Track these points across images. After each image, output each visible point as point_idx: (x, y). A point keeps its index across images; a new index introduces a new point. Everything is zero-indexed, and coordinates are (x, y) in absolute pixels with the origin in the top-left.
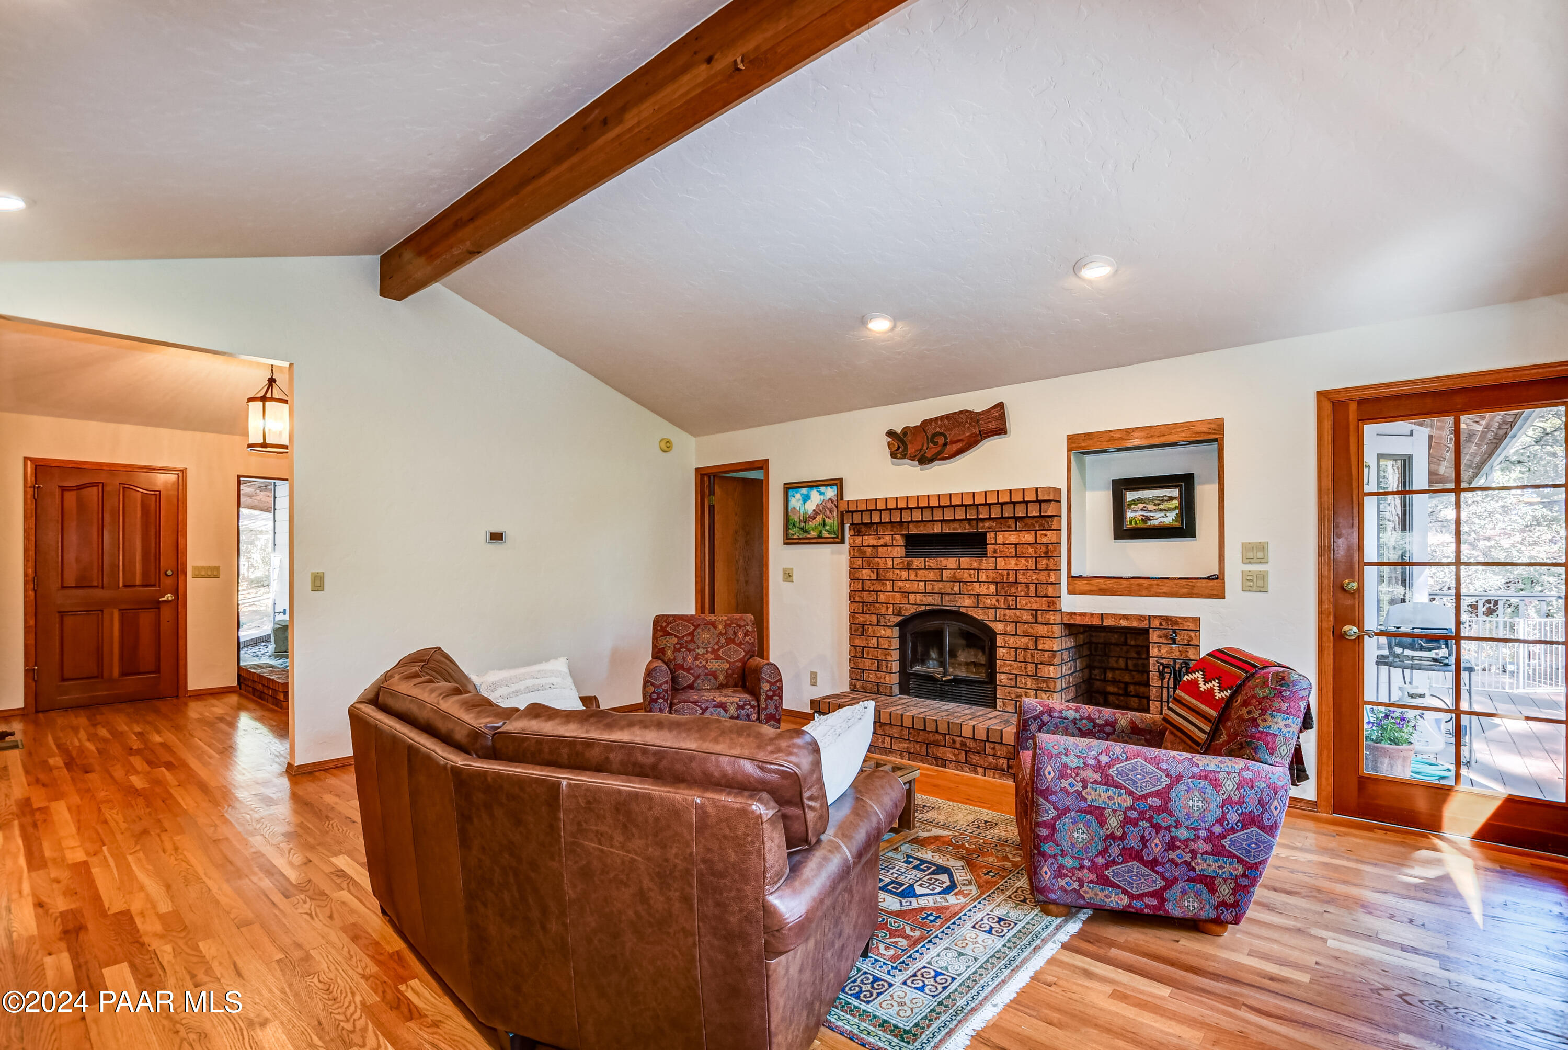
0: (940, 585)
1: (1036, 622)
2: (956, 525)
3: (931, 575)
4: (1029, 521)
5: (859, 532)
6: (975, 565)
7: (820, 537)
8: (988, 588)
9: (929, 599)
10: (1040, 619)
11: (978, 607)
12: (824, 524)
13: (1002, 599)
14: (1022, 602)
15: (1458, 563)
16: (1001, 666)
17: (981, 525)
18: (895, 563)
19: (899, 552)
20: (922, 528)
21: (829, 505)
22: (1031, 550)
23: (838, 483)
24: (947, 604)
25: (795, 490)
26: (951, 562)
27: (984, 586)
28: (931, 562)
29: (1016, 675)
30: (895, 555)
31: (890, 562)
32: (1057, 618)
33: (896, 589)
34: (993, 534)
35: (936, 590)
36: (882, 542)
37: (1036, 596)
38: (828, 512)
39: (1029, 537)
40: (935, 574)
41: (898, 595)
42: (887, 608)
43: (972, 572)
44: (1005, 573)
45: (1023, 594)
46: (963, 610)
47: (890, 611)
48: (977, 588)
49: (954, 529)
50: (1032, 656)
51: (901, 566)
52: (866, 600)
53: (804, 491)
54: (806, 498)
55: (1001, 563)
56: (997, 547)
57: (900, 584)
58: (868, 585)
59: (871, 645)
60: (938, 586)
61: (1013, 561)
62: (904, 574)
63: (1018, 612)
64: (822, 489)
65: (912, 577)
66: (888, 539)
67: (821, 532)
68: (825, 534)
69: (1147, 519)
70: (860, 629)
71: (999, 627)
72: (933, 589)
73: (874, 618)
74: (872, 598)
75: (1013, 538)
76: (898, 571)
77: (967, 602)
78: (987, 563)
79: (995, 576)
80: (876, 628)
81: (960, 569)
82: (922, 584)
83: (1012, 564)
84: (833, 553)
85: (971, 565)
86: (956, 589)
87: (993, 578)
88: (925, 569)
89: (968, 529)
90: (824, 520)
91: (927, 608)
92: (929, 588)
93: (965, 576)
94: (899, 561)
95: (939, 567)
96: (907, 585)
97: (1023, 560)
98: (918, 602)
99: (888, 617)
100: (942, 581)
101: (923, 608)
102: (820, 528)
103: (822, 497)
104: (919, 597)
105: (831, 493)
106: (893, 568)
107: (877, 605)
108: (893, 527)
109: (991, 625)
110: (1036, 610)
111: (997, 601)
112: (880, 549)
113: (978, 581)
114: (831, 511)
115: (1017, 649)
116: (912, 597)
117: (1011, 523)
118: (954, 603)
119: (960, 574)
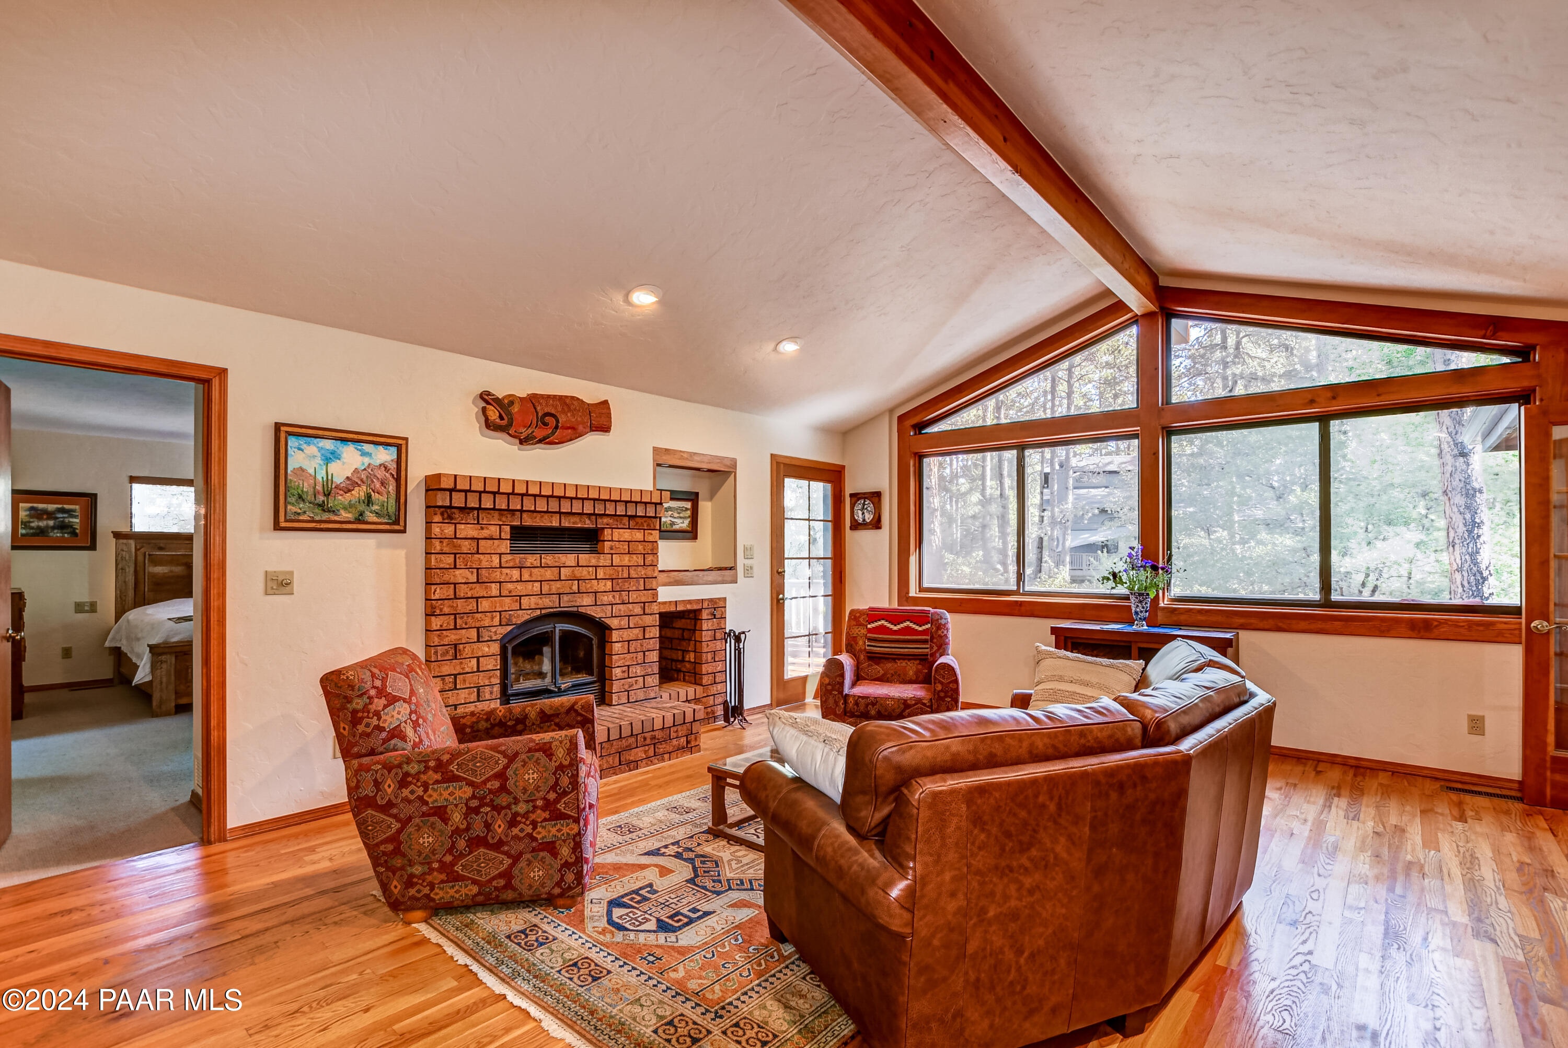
0: (558, 584)
1: (644, 614)
2: (576, 519)
3: (549, 574)
4: (638, 520)
5: (450, 517)
6: (593, 562)
7: (360, 519)
8: (605, 585)
9: (546, 602)
10: (647, 611)
11: (596, 605)
12: (369, 501)
13: (617, 595)
14: (634, 597)
15: (809, 558)
16: (617, 661)
17: (599, 521)
18: (503, 560)
19: (505, 546)
20: (538, 519)
21: (381, 474)
22: (640, 547)
23: (400, 445)
24: (567, 603)
25: (302, 441)
26: (570, 559)
27: (602, 583)
28: (548, 559)
29: (628, 666)
30: (503, 550)
31: (496, 560)
32: (655, 608)
33: (504, 593)
34: (610, 531)
35: (554, 591)
36: (485, 533)
37: (645, 590)
38: (378, 485)
39: (639, 535)
40: (553, 572)
41: (507, 600)
42: (492, 618)
43: (591, 569)
44: (620, 569)
45: (634, 588)
46: (582, 610)
47: (496, 621)
48: (595, 585)
49: (574, 523)
50: (642, 645)
51: (511, 564)
52: (460, 609)
53: (328, 444)
54: (329, 458)
55: (617, 560)
56: (613, 544)
57: (510, 586)
58: (463, 590)
59: (467, 670)
60: (556, 586)
61: (627, 558)
62: (515, 574)
63: (630, 606)
64: (367, 447)
65: (526, 577)
66: (494, 530)
67: (361, 514)
68: (371, 517)
69: (673, 524)
70: (452, 652)
71: (614, 623)
72: (550, 590)
73: (474, 633)
74: (470, 607)
75: (626, 535)
76: (508, 571)
77: (587, 600)
78: (604, 560)
79: (612, 572)
80: (475, 646)
81: (578, 566)
82: (538, 584)
83: (626, 560)
84: (379, 546)
85: (590, 561)
86: (575, 588)
87: (610, 575)
88: (541, 567)
89: (588, 524)
90: (369, 497)
91: (543, 612)
92: (545, 589)
93: (583, 572)
94: (509, 557)
95: (557, 564)
96: (520, 586)
97: (634, 556)
98: (533, 606)
99: (493, 629)
100: (560, 580)
101: (538, 612)
102: (362, 507)
103: (367, 460)
104: (533, 599)
105: (385, 456)
106: (501, 567)
107: (478, 615)
108: (501, 515)
109: (607, 621)
110: (644, 603)
111: (614, 597)
112: (482, 543)
113: (596, 579)
114: (383, 484)
115: (629, 641)
116: (525, 601)
117: (626, 520)
118: (573, 604)
119: (579, 572)
